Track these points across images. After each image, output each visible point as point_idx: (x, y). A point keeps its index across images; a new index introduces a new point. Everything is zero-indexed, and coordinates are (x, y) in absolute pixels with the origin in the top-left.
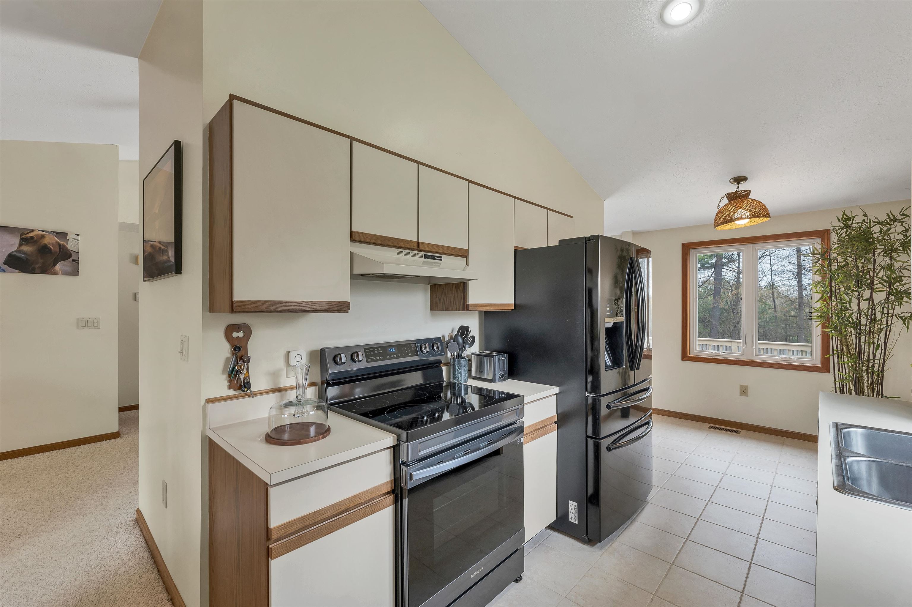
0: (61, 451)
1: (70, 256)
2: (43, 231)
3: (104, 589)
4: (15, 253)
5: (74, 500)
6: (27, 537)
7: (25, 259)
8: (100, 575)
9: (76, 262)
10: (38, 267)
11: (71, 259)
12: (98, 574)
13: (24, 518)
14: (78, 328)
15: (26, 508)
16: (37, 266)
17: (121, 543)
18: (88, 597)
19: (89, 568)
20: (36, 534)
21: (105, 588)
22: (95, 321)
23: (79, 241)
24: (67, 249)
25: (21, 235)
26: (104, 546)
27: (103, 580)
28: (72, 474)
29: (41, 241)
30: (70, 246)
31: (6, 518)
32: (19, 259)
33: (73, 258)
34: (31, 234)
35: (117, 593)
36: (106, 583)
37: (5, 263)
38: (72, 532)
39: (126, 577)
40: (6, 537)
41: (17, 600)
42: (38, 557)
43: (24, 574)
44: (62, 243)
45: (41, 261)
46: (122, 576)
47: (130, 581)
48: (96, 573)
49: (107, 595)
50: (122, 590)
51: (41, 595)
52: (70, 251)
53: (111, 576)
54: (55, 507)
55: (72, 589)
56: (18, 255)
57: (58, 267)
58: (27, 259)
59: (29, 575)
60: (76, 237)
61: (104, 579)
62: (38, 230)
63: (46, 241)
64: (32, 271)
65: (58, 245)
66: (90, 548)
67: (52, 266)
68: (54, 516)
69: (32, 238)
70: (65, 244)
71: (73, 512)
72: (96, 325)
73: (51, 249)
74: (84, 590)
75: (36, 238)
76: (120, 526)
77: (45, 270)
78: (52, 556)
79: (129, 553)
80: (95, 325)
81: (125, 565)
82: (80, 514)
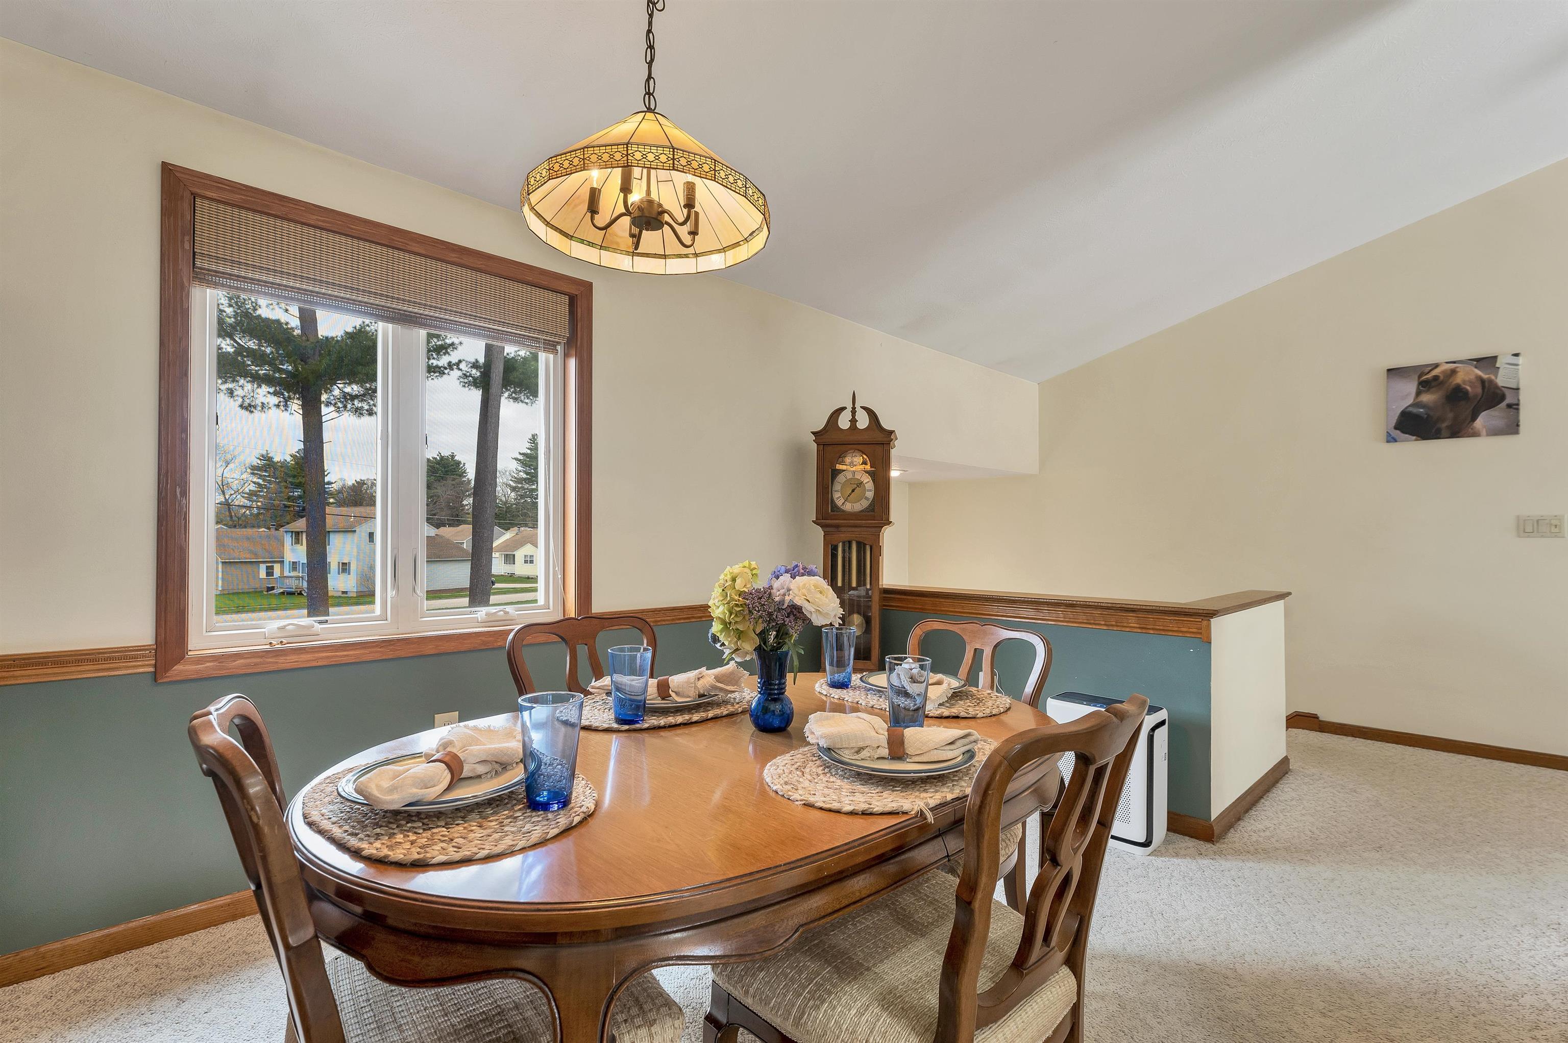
0: (1485, 760)
1: (1503, 397)
2: (1454, 362)
3: (1481, 1005)
4: (1411, 409)
5: (1480, 842)
6: (1389, 856)
7: (1426, 416)
8: (1482, 980)
9: (1514, 407)
10: (1446, 426)
11: (1503, 404)
12: (1479, 976)
13: (1394, 830)
14: (1519, 536)
15: (1401, 817)
16: (1444, 425)
17: (1544, 955)
18: (1447, 996)
19: (1467, 956)
20: (1402, 859)
21: (1484, 1005)
22: (1554, 522)
23: (1520, 367)
24: (1497, 387)
25: (1420, 377)
26: (1507, 939)
27: (1485, 990)
28: (1490, 801)
29: (1450, 381)
30: (1502, 380)
31: (1370, 817)
32: (1417, 417)
33: (1508, 400)
34: (1436, 372)
35: (1502, 1029)
36: (1490, 999)
37: (1396, 428)
38: (1459, 886)
39: (1532, 1017)
40: (1362, 841)
41: (1344, 927)
42: (1394, 891)
43: (1367, 901)
44: (1487, 376)
45: (1450, 415)
46: (1524, 1009)
47: (1537, 1028)
48: (1475, 972)
49: (1483, 1018)
50: (1515, 1032)
51: (1379, 943)
52: (1503, 389)
53: (1503, 995)
54: (1444, 837)
55: (1426, 967)
56: (1415, 410)
57: (1479, 423)
58: (1429, 416)
59: (1372, 905)
60: (1514, 360)
61: (1487, 989)
62: (1447, 363)
63: (1459, 379)
64: (1435, 435)
65: (1480, 382)
66: (1481, 927)
67: (1470, 422)
68: (1438, 849)
69: (1436, 378)
70: (1493, 377)
71: (1472, 857)
72: (1557, 530)
73: (1467, 390)
74: (1446, 982)
75: (1442, 378)
76: (1556, 926)
77: (1457, 431)
78: (1414, 902)
79: (1557, 982)
80: (1554, 530)
81: (1538, 997)
82: (1483, 867)
